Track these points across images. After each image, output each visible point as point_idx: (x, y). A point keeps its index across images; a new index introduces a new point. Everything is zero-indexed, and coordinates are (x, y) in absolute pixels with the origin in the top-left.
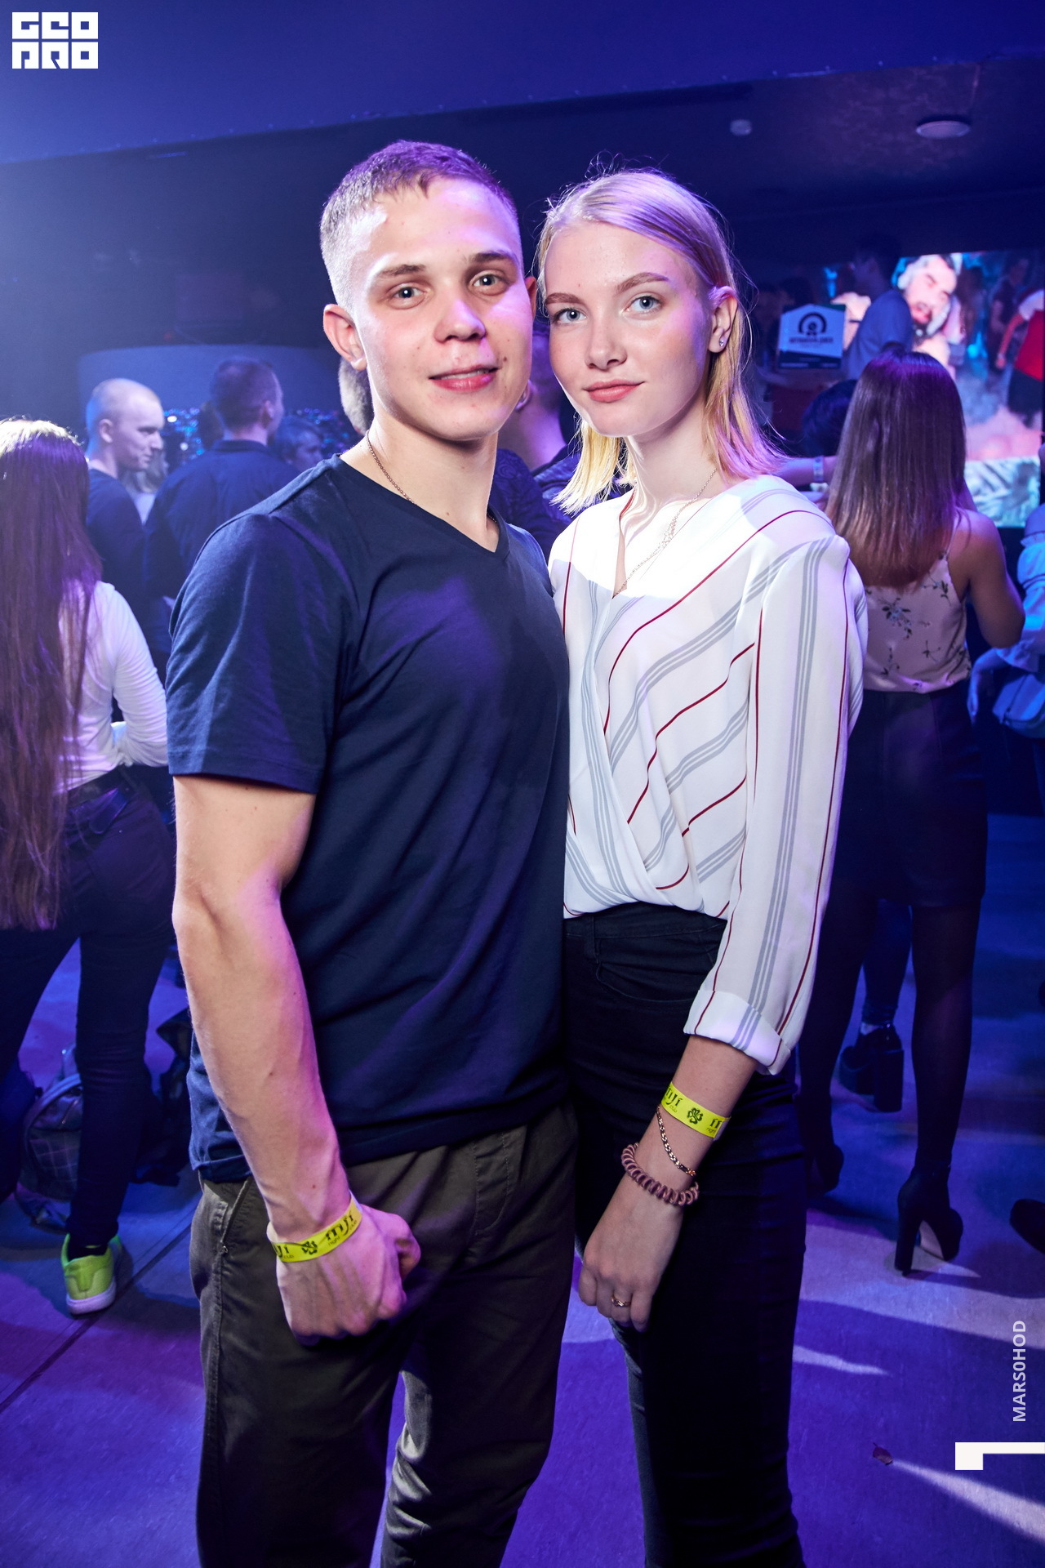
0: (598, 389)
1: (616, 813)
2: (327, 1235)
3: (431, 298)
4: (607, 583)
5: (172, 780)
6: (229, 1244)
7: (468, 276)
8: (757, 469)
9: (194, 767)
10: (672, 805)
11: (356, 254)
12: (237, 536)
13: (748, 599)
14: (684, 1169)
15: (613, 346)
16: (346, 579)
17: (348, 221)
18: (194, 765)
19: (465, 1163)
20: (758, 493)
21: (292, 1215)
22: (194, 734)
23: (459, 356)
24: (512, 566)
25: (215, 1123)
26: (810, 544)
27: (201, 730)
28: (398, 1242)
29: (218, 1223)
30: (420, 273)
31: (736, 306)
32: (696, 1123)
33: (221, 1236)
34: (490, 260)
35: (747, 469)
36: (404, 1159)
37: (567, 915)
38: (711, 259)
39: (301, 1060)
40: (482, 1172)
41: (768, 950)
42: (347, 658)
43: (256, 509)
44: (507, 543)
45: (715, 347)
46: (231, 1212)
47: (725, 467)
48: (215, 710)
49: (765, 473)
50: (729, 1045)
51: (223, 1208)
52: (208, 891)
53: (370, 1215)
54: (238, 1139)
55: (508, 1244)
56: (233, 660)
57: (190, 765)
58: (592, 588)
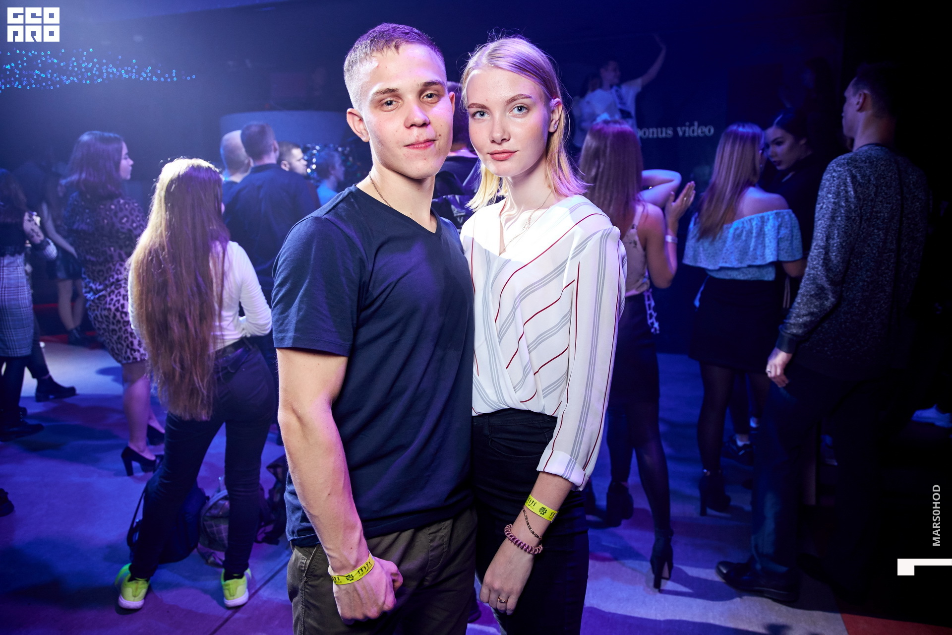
0: (496, 154)
1: (500, 362)
2: (358, 571)
3: (401, 106)
4: (494, 250)
5: (276, 351)
6: (308, 576)
7: (421, 93)
8: (571, 191)
9: (288, 344)
10: (530, 359)
11: (363, 83)
12: (306, 228)
13: (572, 258)
14: (537, 536)
15: (504, 132)
16: (362, 249)
17: (358, 66)
18: (288, 343)
19: (423, 538)
20: (574, 205)
21: (341, 562)
22: (287, 327)
23: (416, 134)
24: (444, 240)
25: (300, 518)
26: (602, 231)
27: (290, 326)
28: (392, 574)
29: (302, 567)
30: (396, 93)
31: (562, 108)
32: (543, 514)
33: (304, 572)
34: (432, 85)
35: (567, 191)
36: (394, 536)
37: (474, 414)
38: (551, 85)
39: (344, 487)
40: (432, 541)
41: (580, 431)
42: (363, 289)
43: (315, 214)
44: (441, 228)
45: (552, 130)
46: (309, 562)
47: (556, 190)
48: (298, 315)
49: (576, 194)
50: (561, 477)
51: (305, 559)
52: (296, 406)
53: (378, 562)
54: (313, 526)
55: (444, 575)
56: (306, 290)
57: (286, 343)
58: (487, 253)
